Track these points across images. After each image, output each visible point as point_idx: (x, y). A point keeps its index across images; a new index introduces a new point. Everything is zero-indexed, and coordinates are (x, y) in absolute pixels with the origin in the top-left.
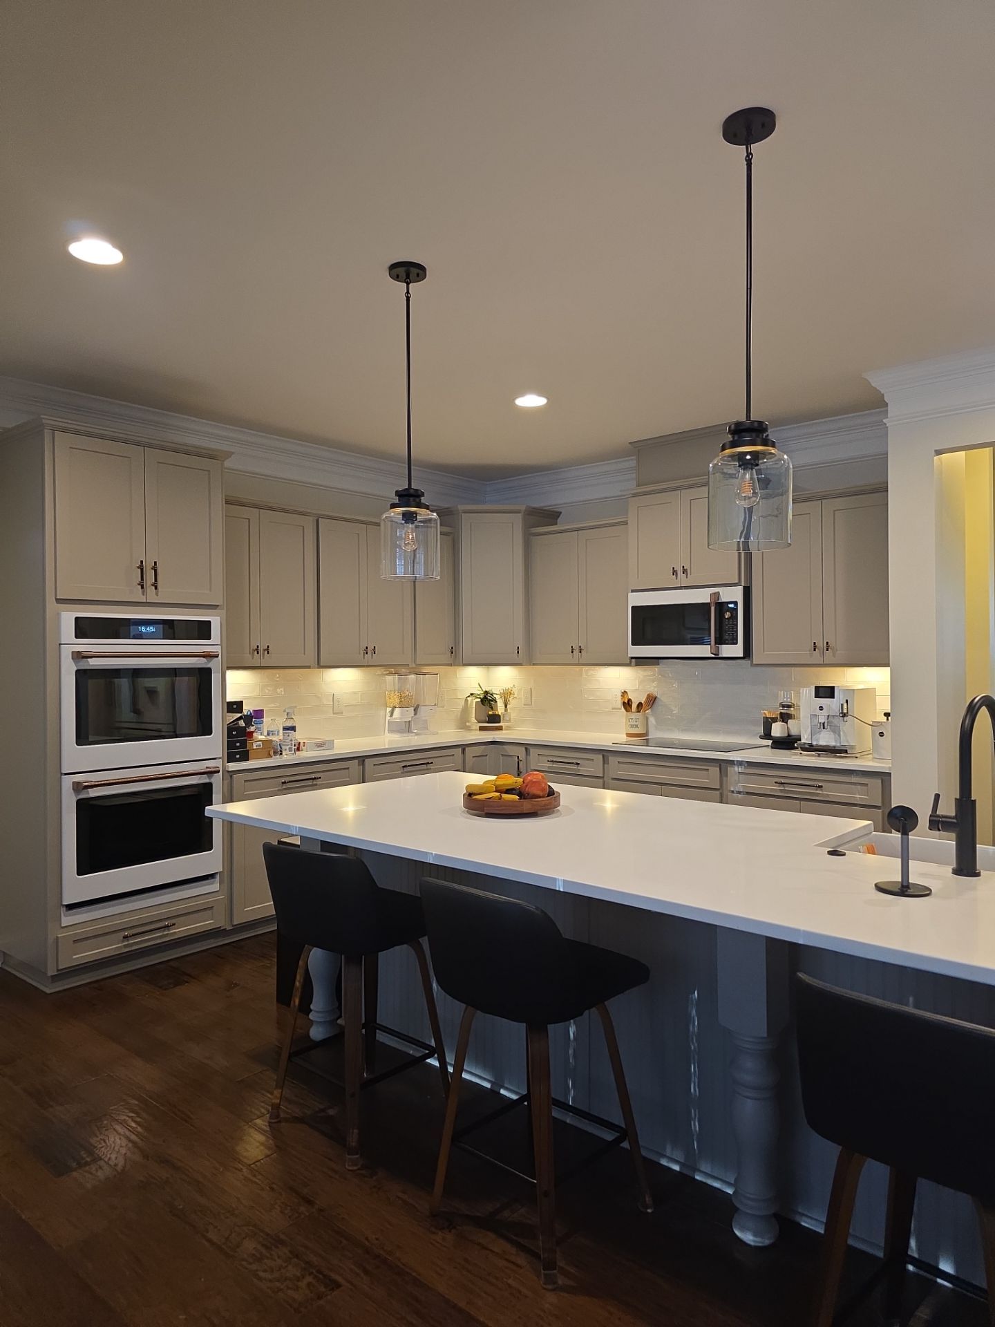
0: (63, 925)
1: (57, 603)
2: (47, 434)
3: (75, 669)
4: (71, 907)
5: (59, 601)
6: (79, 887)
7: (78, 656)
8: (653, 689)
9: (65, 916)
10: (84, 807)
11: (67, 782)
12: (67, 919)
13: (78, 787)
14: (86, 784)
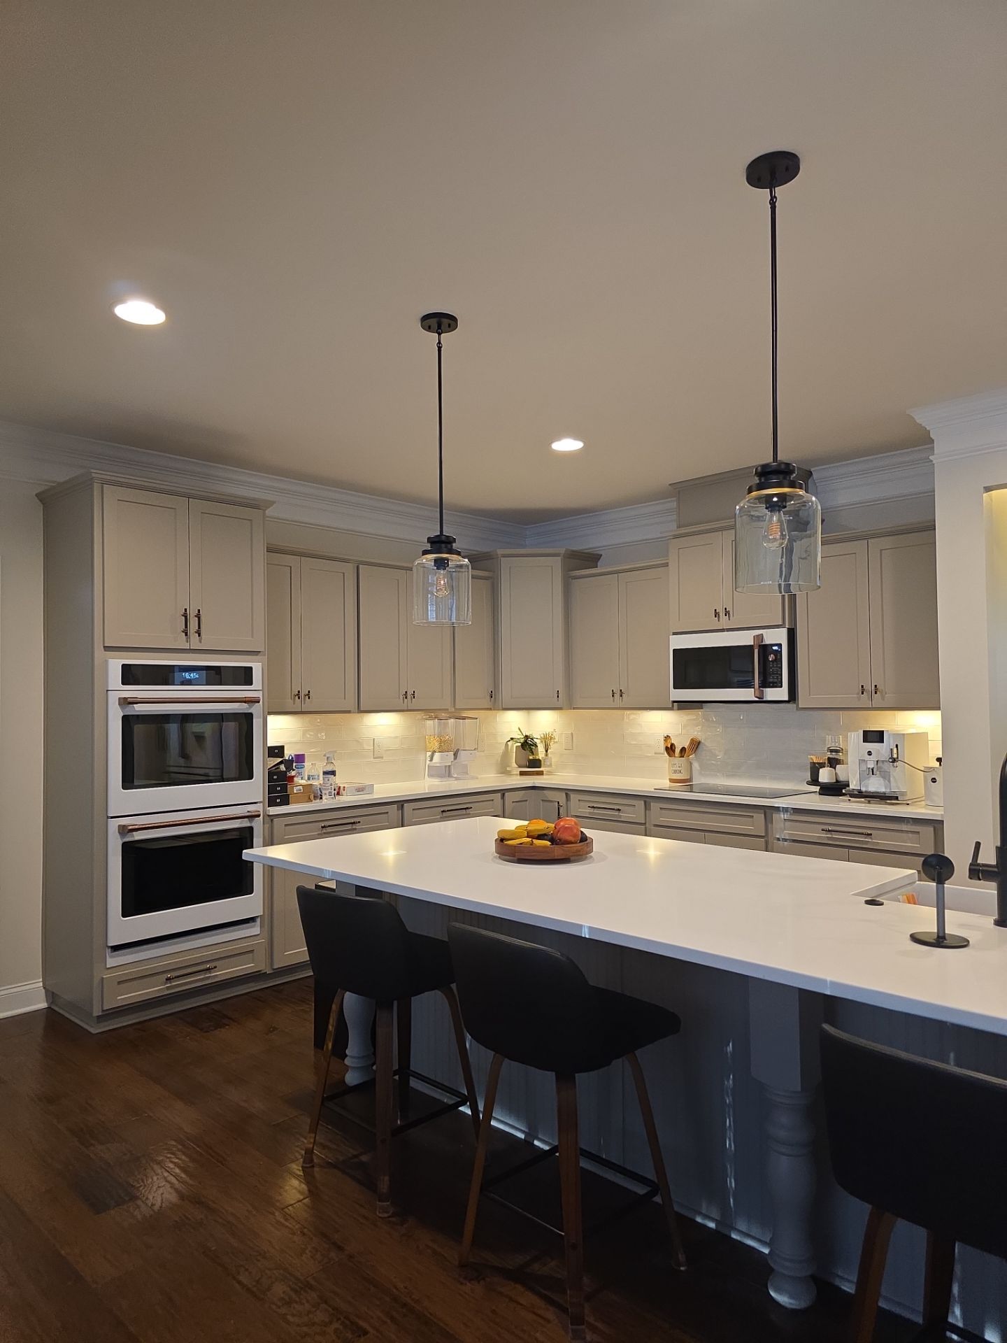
0: (108, 967)
1: (105, 650)
2: (96, 486)
3: (122, 715)
4: (116, 948)
5: (107, 648)
6: (124, 928)
7: (125, 702)
8: (697, 733)
9: (111, 957)
10: (129, 849)
11: (114, 825)
12: (112, 961)
13: (124, 830)
14: (130, 828)
